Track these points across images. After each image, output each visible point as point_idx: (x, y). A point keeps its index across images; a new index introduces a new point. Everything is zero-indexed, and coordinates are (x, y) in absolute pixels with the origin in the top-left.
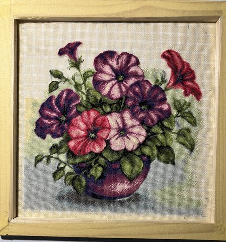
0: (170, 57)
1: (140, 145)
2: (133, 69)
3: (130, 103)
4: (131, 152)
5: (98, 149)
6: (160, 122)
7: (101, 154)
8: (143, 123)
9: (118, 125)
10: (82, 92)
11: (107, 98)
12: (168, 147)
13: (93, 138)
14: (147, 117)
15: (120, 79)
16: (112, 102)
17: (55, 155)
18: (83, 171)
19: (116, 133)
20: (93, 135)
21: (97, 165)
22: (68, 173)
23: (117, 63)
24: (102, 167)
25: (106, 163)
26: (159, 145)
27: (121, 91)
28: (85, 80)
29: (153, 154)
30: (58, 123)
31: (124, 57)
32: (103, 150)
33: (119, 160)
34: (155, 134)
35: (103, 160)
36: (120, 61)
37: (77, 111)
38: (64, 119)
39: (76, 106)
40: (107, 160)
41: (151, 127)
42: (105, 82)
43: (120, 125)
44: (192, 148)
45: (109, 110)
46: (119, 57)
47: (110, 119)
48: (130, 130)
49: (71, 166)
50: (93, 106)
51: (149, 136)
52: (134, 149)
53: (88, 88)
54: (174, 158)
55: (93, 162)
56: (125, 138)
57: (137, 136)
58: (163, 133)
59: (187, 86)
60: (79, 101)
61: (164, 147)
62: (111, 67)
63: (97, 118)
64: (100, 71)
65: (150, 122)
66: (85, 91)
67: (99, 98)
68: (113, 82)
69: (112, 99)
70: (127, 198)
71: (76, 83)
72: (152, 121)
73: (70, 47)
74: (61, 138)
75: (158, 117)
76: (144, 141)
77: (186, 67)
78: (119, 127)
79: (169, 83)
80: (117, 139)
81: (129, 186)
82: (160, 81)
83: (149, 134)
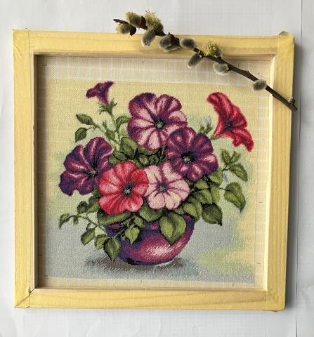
0: (217, 100)
1: (183, 203)
2: (174, 114)
3: (170, 154)
4: (172, 211)
5: (134, 208)
6: (205, 176)
7: (137, 213)
8: (186, 177)
9: (157, 179)
10: (115, 141)
11: (143, 148)
12: (214, 204)
13: (127, 195)
14: (191, 170)
15: (159, 126)
16: (150, 153)
17: (84, 215)
18: (117, 233)
19: (155, 189)
20: (128, 191)
21: (132, 226)
22: (99, 235)
23: (156, 107)
24: (139, 227)
25: (143, 223)
26: (204, 202)
27: (160, 141)
28: (118, 127)
29: (197, 213)
30: (87, 178)
31: (164, 100)
32: (140, 209)
33: (158, 220)
34: (200, 190)
35: (140, 220)
36: (159, 105)
37: (109, 163)
38: (94, 172)
39: (108, 157)
40: (144, 220)
41: (195, 182)
42: (142, 129)
43: (160, 180)
44: (241, 205)
45: (146, 162)
46: (158, 101)
47: (147, 173)
48: (171, 185)
49: (103, 227)
50: (128, 157)
51: (193, 192)
52: (176, 207)
53: (121, 137)
54: (221, 218)
55: (128, 222)
56: (165, 194)
57: (179, 192)
58: (209, 189)
59: (237, 134)
60: (112, 152)
61: (210, 205)
62: (149, 112)
63: (133, 171)
64: (136, 116)
65: (193, 176)
66: (118, 140)
67: (135, 148)
68: (151, 130)
69: (150, 149)
70: (167, 263)
71: (108, 130)
72: (197, 175)
73: (101, 87)
74: (90, 195)
75: (203, 170)
76: (188, 198)
77: (235, 113)
78: (158, 182)
79: (215, 132)
80: (156, 195)
81: (170, 250)
82: (206, 128)
83: (193, 190)
